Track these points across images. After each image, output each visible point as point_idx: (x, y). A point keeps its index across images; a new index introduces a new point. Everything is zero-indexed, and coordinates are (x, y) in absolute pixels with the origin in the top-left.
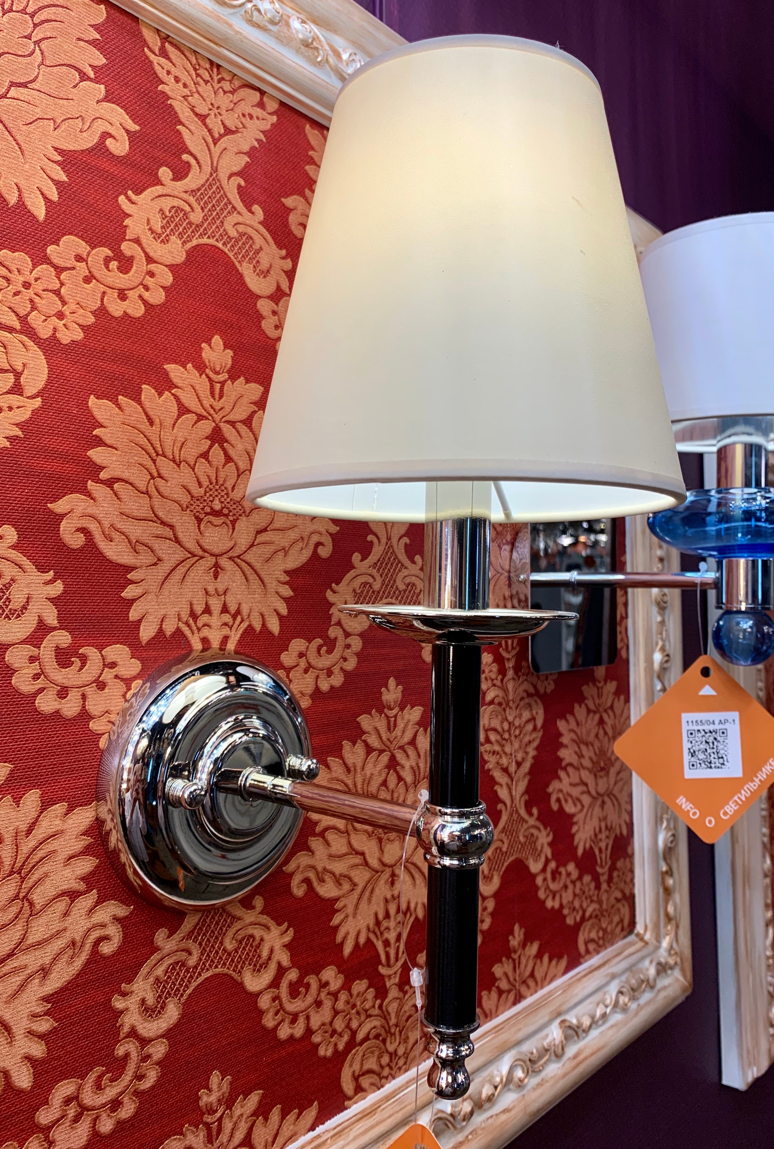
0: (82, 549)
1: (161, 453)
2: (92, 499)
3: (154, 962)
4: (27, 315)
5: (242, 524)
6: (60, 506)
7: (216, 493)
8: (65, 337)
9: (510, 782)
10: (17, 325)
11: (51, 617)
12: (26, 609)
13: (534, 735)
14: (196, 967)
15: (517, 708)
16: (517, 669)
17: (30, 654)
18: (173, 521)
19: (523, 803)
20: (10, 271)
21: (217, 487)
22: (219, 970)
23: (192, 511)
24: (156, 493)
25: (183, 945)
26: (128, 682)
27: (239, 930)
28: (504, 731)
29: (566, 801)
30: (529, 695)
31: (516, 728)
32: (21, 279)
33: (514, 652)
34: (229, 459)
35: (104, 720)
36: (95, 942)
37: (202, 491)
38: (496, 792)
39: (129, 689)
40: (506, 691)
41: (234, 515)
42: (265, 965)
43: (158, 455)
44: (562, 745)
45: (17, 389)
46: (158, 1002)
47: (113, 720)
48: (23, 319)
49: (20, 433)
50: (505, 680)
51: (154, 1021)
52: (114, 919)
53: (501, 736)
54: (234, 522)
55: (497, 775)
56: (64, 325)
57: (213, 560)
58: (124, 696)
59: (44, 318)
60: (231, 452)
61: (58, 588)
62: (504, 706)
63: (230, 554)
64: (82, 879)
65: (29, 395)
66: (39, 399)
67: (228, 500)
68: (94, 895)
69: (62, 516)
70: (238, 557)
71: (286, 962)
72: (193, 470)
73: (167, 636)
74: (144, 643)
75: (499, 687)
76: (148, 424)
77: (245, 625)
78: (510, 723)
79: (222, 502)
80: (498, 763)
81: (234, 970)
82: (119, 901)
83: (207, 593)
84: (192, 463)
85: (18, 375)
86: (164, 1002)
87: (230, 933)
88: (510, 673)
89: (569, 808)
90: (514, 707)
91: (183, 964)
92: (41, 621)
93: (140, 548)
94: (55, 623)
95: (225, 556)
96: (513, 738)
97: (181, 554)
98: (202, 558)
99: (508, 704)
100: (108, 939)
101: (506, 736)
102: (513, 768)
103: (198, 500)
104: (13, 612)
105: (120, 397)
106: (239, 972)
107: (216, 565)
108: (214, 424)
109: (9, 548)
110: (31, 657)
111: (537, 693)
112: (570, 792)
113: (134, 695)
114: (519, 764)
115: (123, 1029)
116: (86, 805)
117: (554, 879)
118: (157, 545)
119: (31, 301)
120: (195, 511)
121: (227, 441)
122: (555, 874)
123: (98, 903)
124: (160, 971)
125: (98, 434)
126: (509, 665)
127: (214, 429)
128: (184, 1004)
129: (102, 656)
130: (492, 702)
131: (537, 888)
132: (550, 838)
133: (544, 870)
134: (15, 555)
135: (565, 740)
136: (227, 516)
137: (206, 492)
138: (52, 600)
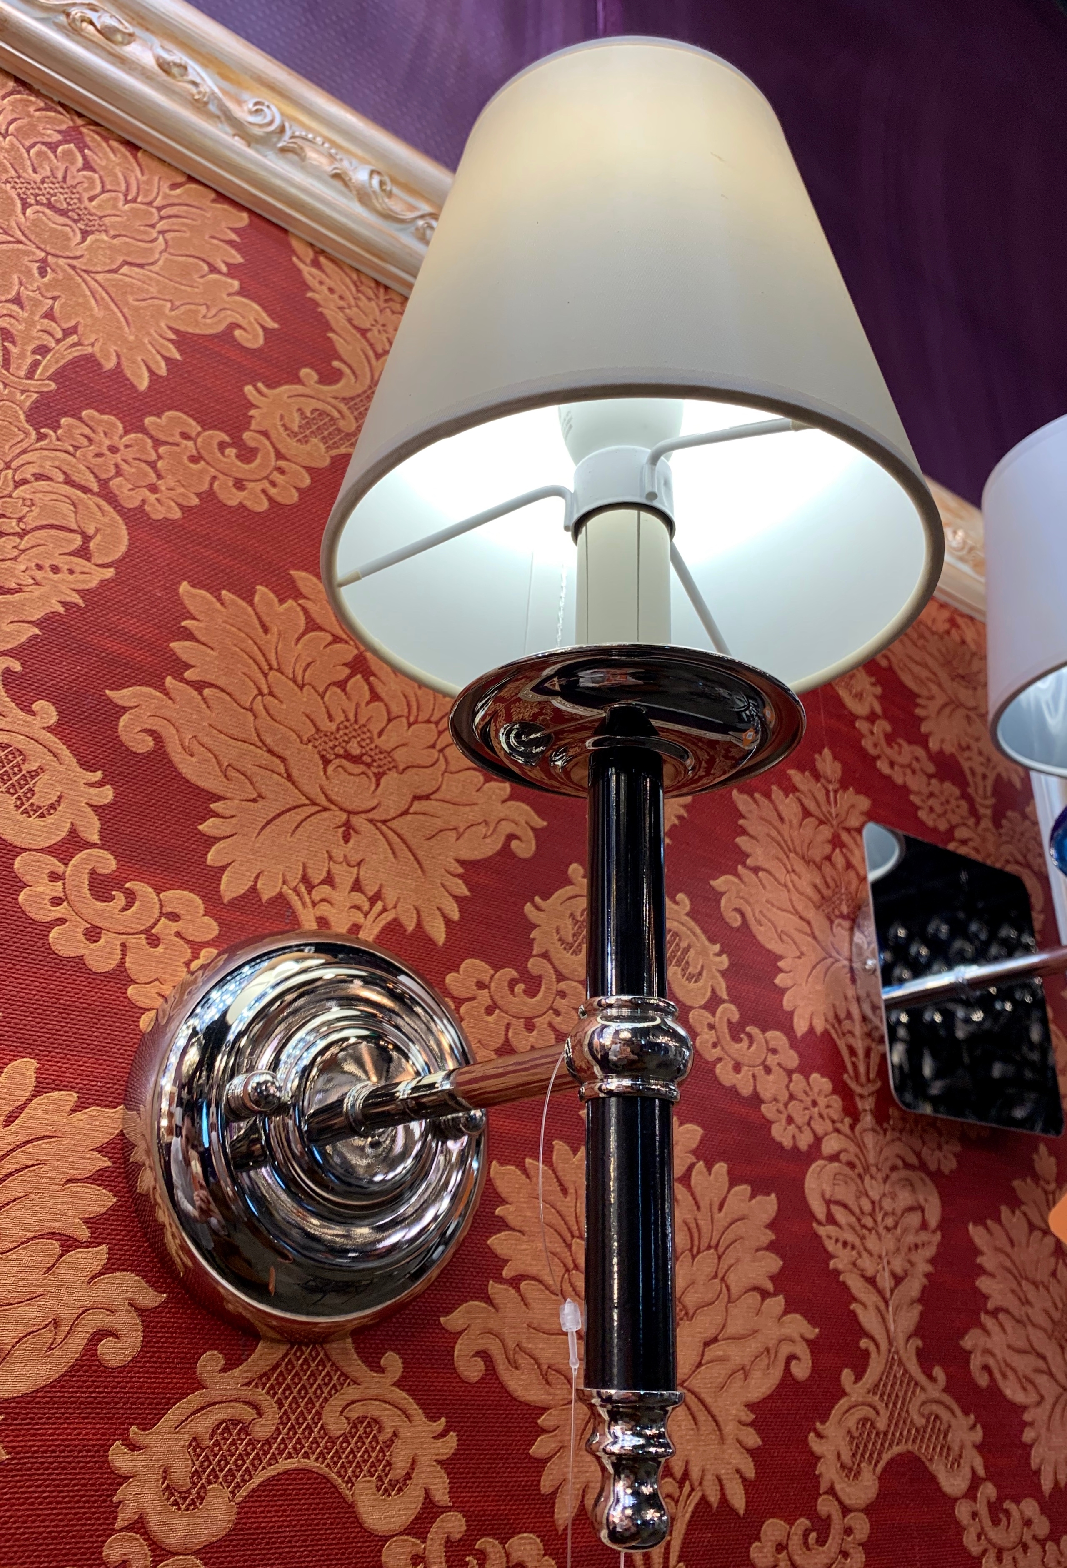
0: (147, 756)
1: (275, 666)
2: (170, 698)
3: (193, 1407)
4: (110, 479)
5: (390, 779)
6: (120, 696)
7: (354, 734)
8: (158, 513)
9: (882, 1306)
10: (95, 487)
11: (92, 831)
12: (55, 809)
13: (924, 1236)
14: (268, 1442)
15: (886, 1179)
16: (880, 1116)
17: (52, 869)
18: (287, 754)
19: (913, 1352)
20: (94, 431)
21: (357, 727)
22: (311, 1463)
23: (316, 747)
24: (264, 712)
25: (247, 1393)
26: (196, 947)
27: (353, 1402)
28: (862, 1212)
29: (1004, 1376)
30: (907, 1166)
31: (886, 1214)
32: (107, 442)
33: (872, 1088)
34: (375, 696)
35: (152, 990)
36: (94, 1334)
37: (333, 727)
38: (854, 1316)
39: (196, 957)
40: (861, 1146)
41: (379, 766)
42: (400, 1485)
43: (271, 668)
44: (981, 1271)
45: (84, 553)
46: (195, 1484)
47: (166, 993)
48: (104, 483)
49: (81, 602)
50: (858, 1128)
51: (181, 1516)
52: (130, 1304)
53: (859, 1220)
54: (379, 777)
55: (856, 1285)
56: (157, 499)
57: (344, 816)
58: (188, 964)
59: (131, 487)
60: (380, 689)
61: (107, 794)
62: (859, 1169)
63: (370, 815)
64: (87, 1221)
65: (100, 562)
66: (112, 570)
67: (373, 746)
68: (101, 1253)
69: (125, 709)
70: (384, 822)
71: (442, 1496)
72: (322, 698)
73: (264, 901)
74: (226, 901)
75: (846, 1136)
76: (260, 630)
77: (389, 917)
78: (873, 1202)
79: (362, 747)
80: (854, 1264)
81: (338, 1473)
82: (143, 1277)
83: (330, 858)
84: (321, 690)
85: (87, 539)
86: (203, 1487)
87: (337, 1401)
88: (867, 1120)
89: (1012, 1391)
90: (880, 1176)
91: (245, 1429)
92: (73, 831)
93: (232, 773)
94: (95, 838)
95: (363, 816)
96: (881, 1229)
97: (295, 797)
98: (326, 809)
99: (867, 1169)
100: (117, 1337)
101: (868, 1221)
102: (885, 1282)
103: (326, 736)
104: (35, 808)
105: (224, 592)
106: (350, 1480)
107: (348, 825)
108: (356, 652)
109: (44, 728)
110: (52, 872)
111: (923, 1166)
112: (1008, 1360)
113: (203, 967)
114: (898, 1280)
115: (123, 1510)
116: (106, 1106)
117: (996, 1522)
118: (260, 776)
119: (117, 466)
120: (320, 748)
121: (374, 675)
122: (996, 1511)
123: (106, 1270)
124: (203, 1425)
125: (189, 626)
126: (866, 1105)
127: (356, 657)
128: (241, 1506)
129: (160, 900)
130: (834, 1158)
131: (960, 1529)
132: (978, 1435)
133: (971, 1493)
134: (50, 738)
135: (987, 1261)
136: (369, 765)
137: (338, 729)
138: (95, 808)
